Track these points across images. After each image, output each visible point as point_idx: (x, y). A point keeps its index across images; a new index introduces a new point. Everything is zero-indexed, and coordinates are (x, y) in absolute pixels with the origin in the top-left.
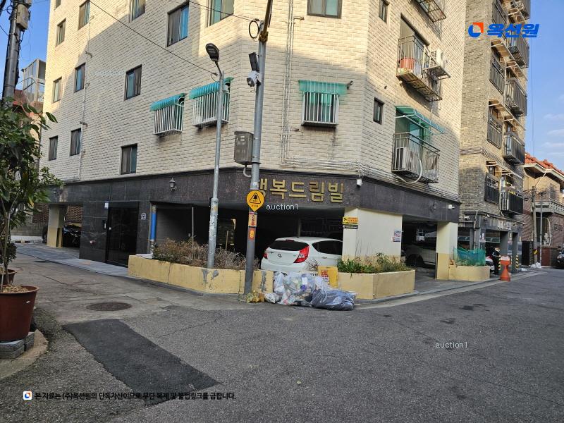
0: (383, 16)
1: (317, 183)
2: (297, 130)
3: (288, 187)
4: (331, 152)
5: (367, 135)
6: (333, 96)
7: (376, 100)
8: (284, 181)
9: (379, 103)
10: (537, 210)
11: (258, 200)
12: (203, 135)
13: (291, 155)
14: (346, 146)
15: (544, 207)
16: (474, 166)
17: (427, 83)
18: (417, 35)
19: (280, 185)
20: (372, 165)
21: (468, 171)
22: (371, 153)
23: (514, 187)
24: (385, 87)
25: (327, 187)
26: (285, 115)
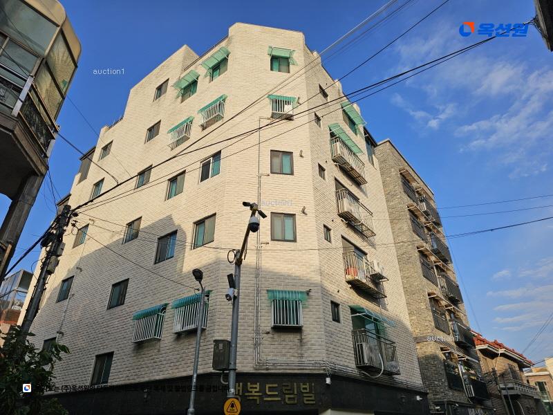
0: (328, 239)
1: (289, 384)
2: (268, 333)
3: (262, 390)
4: (299, 352)
5: (330, 334)
6: (296, 302)
7: (332, 302)
8: (258, 384)
9: (335, 305)
10: (504, 392)
11: (235, 408)
12: (182, 341)
13: (264, 357)
14: (312, 345)
15: (509, 389)
16: (431, 353)
17: (371, 285)
18: (357, 248)
19: (255, 389)
20: (338, 362)
21: (427, 358)
22: (334, 351)
23: (473, 372)
24: (338, 291)
25: (299, 387)
26: (257, 320)
